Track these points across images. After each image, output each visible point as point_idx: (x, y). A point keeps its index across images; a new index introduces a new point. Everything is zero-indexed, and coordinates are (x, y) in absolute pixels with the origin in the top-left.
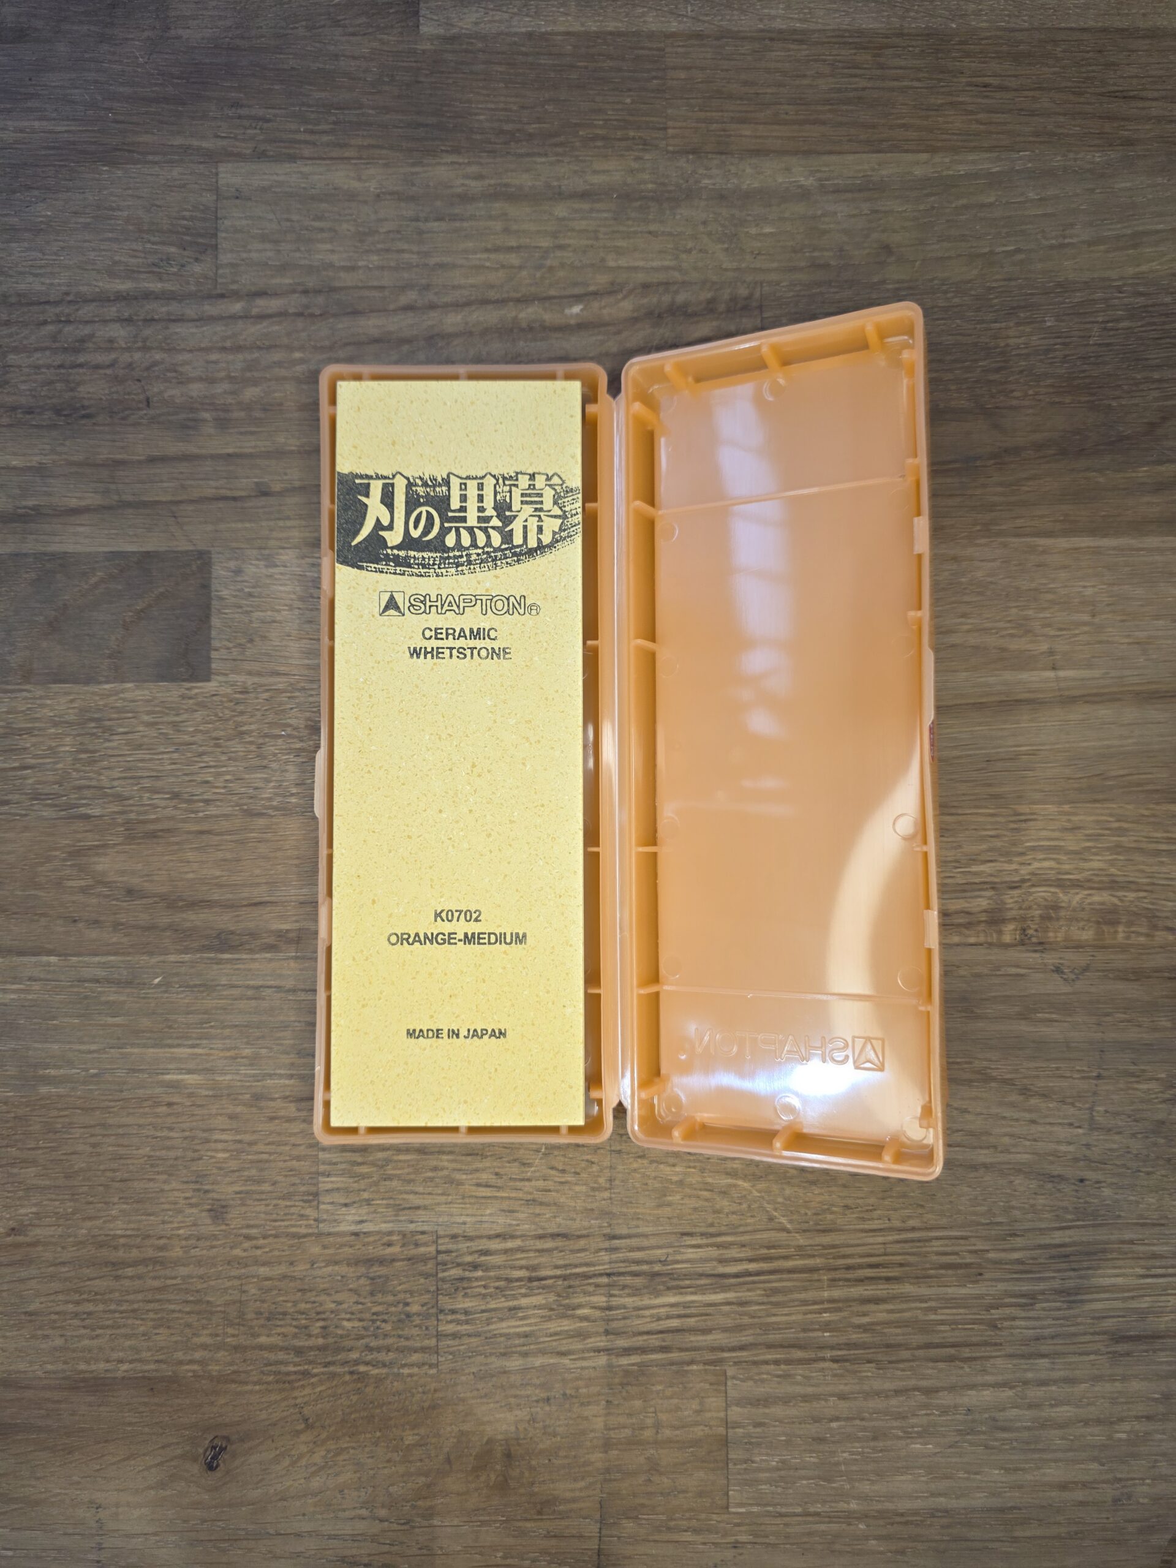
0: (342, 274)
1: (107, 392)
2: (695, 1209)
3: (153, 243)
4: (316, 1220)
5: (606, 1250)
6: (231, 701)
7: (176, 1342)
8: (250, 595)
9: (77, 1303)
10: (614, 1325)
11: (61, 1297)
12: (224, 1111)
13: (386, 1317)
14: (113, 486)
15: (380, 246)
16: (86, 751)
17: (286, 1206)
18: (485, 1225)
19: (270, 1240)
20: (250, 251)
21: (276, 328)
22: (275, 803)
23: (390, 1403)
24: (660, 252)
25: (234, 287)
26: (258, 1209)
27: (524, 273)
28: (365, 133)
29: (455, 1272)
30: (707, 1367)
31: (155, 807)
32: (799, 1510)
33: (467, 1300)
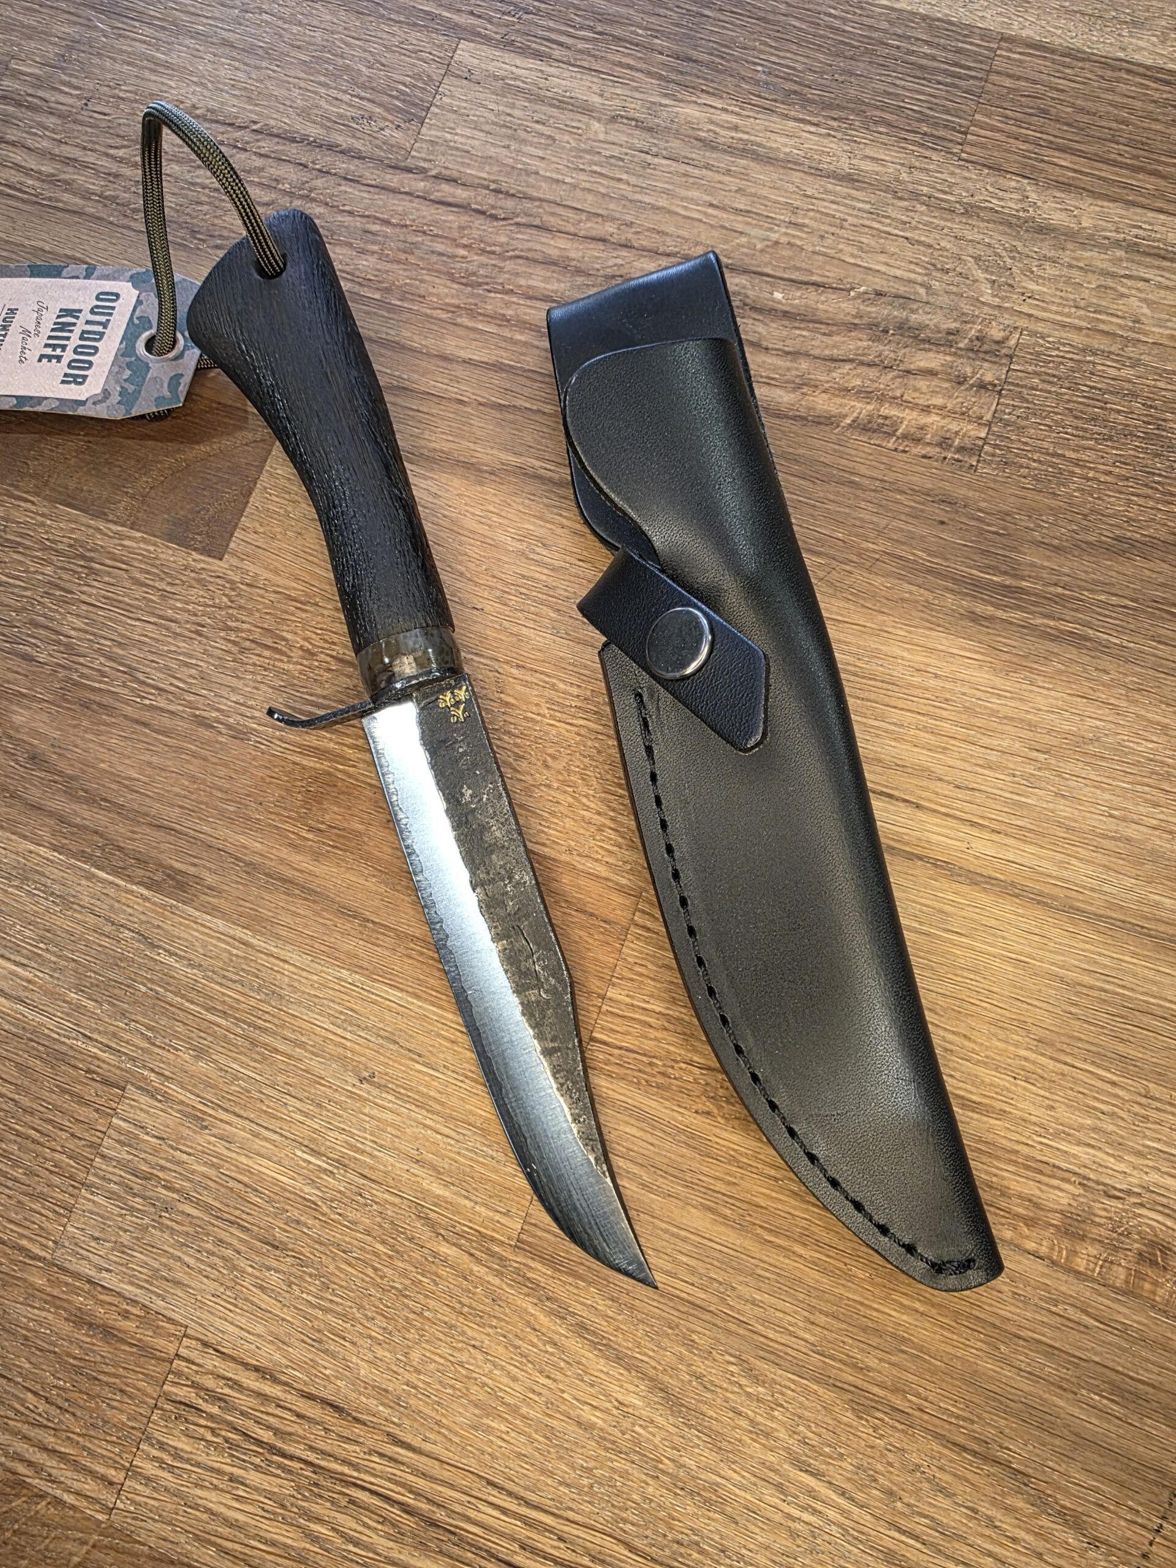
0: (543, 184)
3: (361, 98)
4: (55, 1243)
6: (233, 589)
15: (595, 168)
16: (61, 588)
18: (249, 1348)
20: (456, 134)
21: (451, 218)
22: (231, 720)
24: (911, 262)
25: (425, 165)
27: (744, 240)
28: (626, 51)
31: (104, 675)
33: (184, 1439)
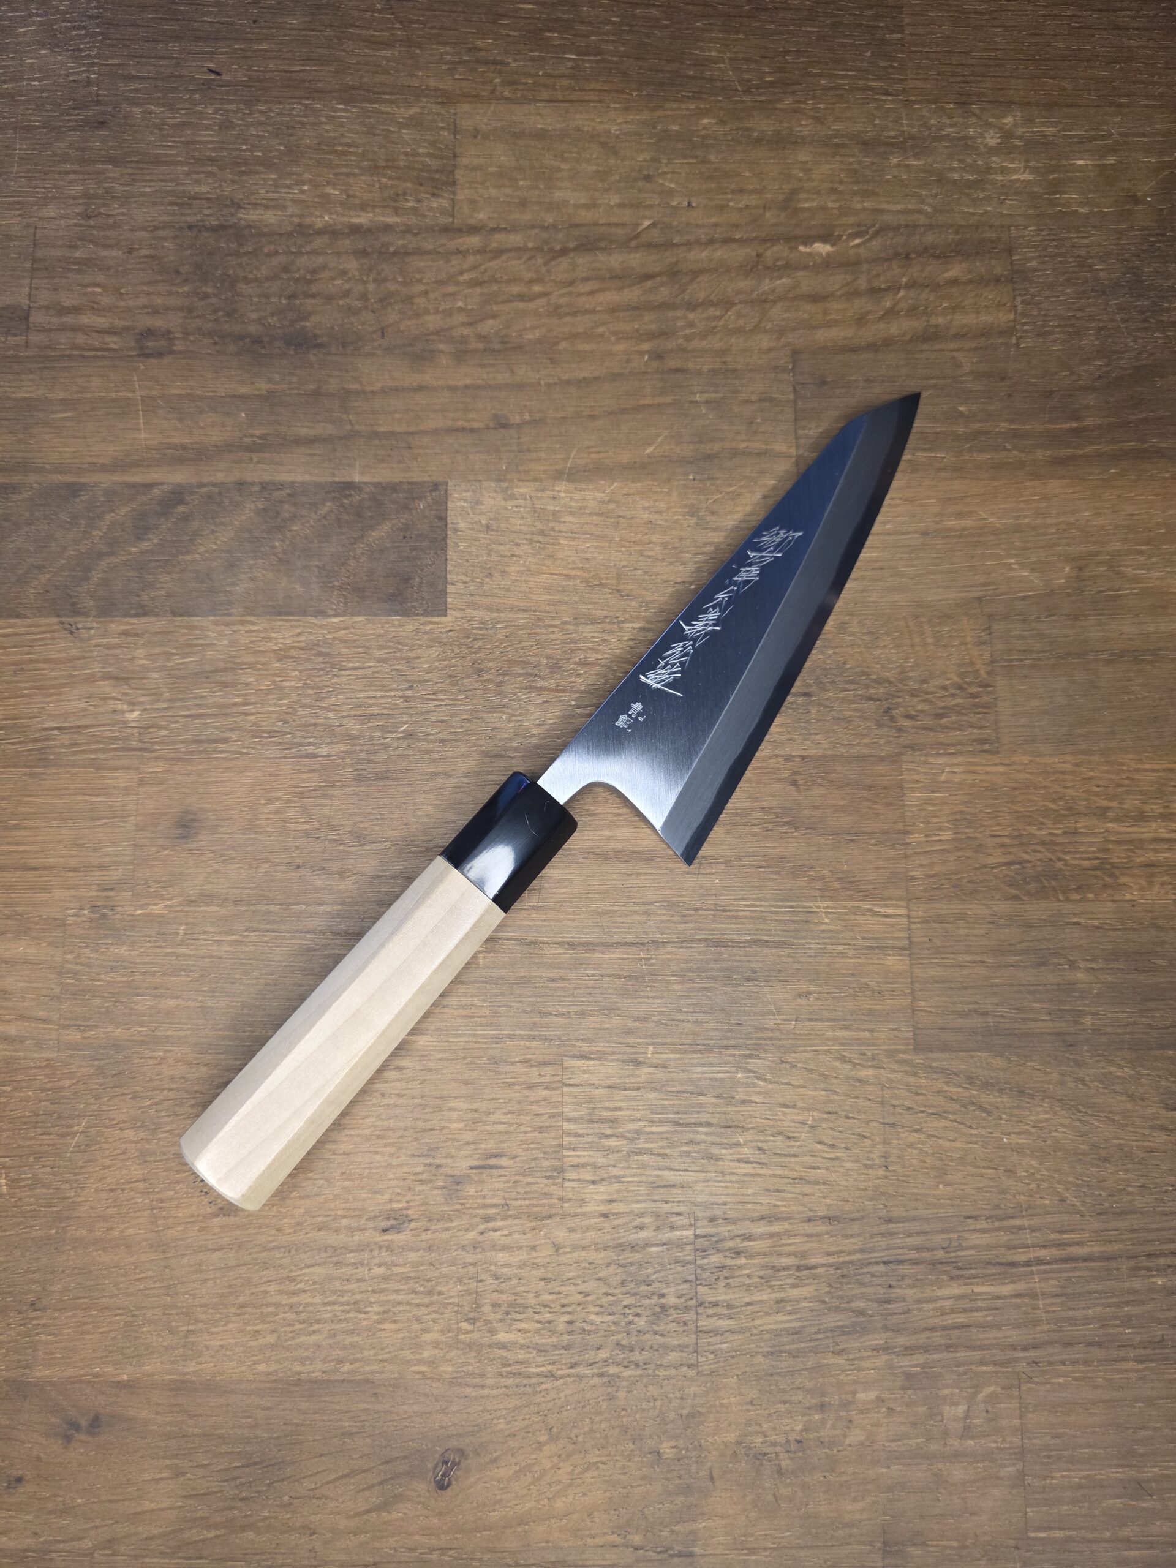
0: (583, 213)
1: (339, 322)
2: (979, 1189)
4: (561, 1199)
5: (883, 1234)
6: (468, 637)
7: (403, 1338)
8: (488, 527)
9: (294, 1293)
10: (894, 1319)
11: (273, 1287)
12: (459, 1076)
13: (638, 1310)
14: (345, 416)
16: (313, 688)
17: (528, 1184)
18: (750, 1206)
19: (510, 1222)
20: (488, 188)
21: (514, 263)
22: (515, 744)
23: (643, 1410)
24: (904, 196)
25: (472, 222)
26: (497, 1186)
27: (768, 214)
28: (605, 79)
29: (715, 1259)
30: (998, 1369)
31: (386, 747)
32: (1107, 1534)
33: (731, 1291)
